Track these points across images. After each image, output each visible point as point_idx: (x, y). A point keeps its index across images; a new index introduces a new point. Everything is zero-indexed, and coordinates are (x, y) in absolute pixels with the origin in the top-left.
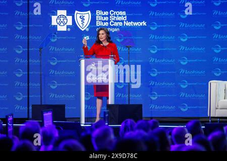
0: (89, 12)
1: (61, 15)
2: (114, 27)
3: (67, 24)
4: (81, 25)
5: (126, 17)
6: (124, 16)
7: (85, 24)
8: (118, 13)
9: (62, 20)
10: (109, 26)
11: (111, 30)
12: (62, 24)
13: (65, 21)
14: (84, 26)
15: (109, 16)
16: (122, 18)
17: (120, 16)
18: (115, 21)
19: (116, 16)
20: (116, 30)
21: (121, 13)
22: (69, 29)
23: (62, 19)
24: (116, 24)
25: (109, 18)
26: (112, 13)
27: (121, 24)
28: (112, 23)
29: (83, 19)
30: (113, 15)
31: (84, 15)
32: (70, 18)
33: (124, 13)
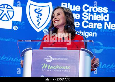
0: (50, 4)
1: (4, 5)
2: (89, 30)
3: (13, 19)
4: (36, 23)
5: (108, 16)
6: (105, 14)
7: (42, 22)
8: (95, 9)
9: (5, 12)
10: (81, 28)
11: (84, 34)
12: (5, 18)
13: (11, 14)
14: (40, 25)
15: (81, 12)
16: (102, 18)
17: (98, 13)
18: (90, 21)
19: (92, 13)
20: (91, 34)
21: (100, 9)
22: (16, 28)
23: (5, 10)
24: (92, 26)
25: (81, 16)
26: (86, 8)
27: (99, 26)
28: (86, 24)
29: (39, 14)
30: (88, 12)
31: (41, 8)
32: (18, 10)
33: (105, 10)
